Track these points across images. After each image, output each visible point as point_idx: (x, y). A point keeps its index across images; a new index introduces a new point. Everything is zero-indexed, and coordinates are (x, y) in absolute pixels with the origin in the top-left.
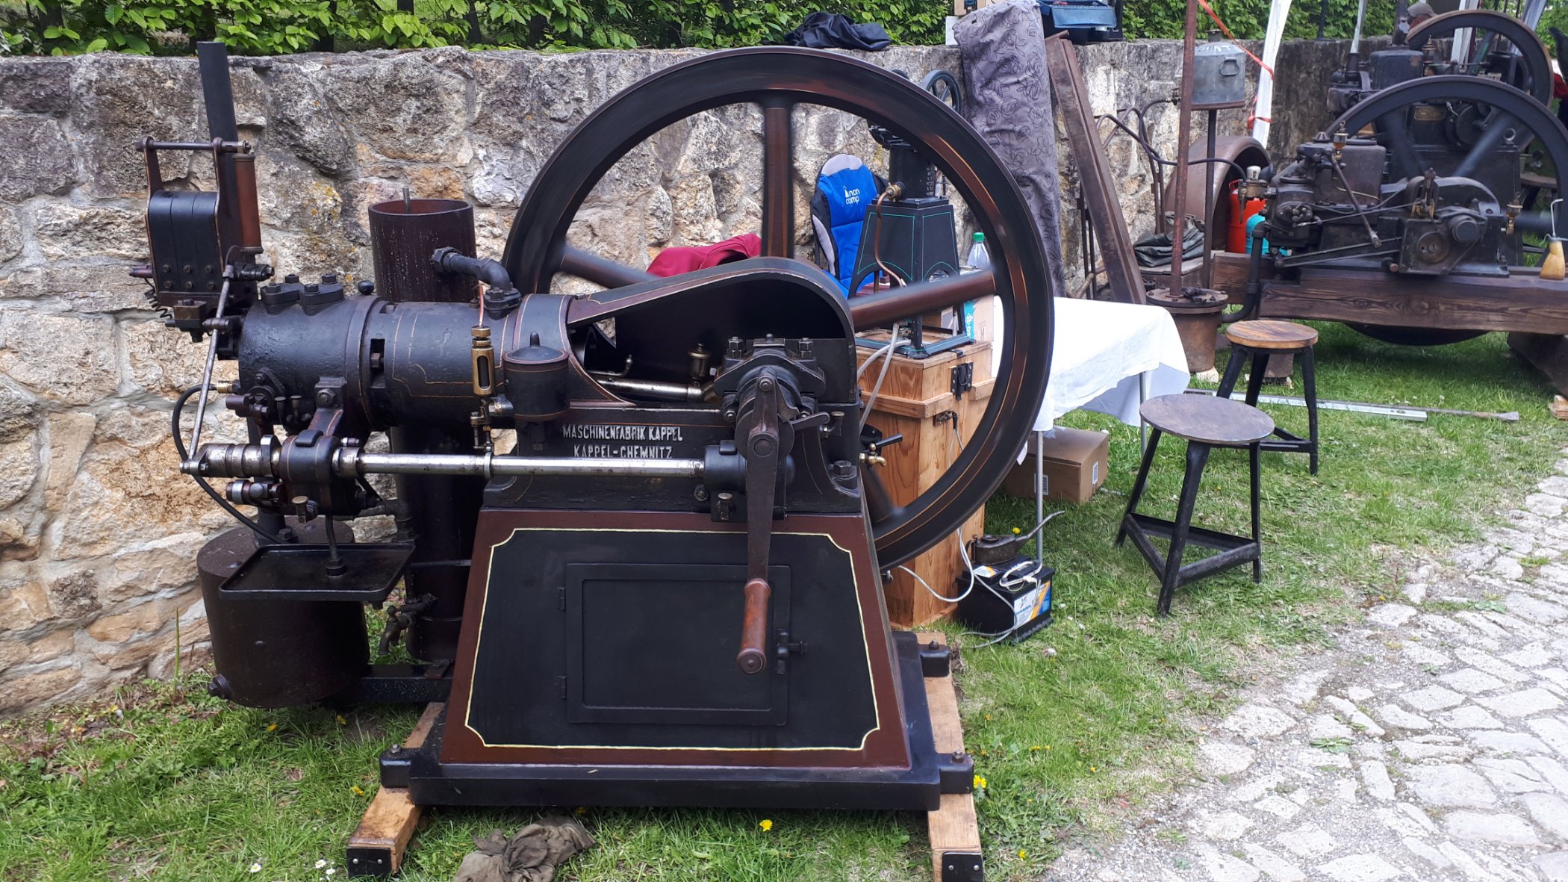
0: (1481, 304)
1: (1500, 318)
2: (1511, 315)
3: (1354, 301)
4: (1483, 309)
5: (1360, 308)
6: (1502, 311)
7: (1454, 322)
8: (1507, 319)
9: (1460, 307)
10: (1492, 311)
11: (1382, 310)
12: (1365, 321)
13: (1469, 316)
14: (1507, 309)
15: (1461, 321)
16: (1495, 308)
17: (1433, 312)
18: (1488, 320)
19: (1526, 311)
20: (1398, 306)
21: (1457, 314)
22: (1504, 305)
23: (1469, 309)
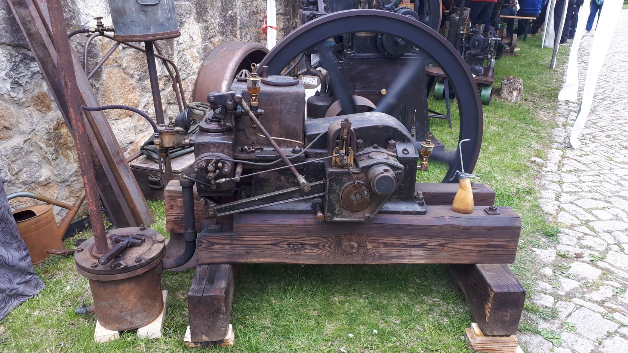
0: (404, 241)
1: (421, 253)
2: (431, 249)
3: (288, 244)
4: (406, 246)
5: (295, 250)
6: (421, 246)
7: (382, 257)
8: (427, 253)
9: (386, 245)
10: (414, 246)
11: (316, 251)
12: (300, 262)
13: (394, 252)
14: (426, 244)
15: (387, 256)
16: (416, 244)
17: (362, 250)
18: (411, 255)
19: (442, 245)
20: (329, 247)
21: (383, 251)
22: (424, 241)
23: (393, 245)
